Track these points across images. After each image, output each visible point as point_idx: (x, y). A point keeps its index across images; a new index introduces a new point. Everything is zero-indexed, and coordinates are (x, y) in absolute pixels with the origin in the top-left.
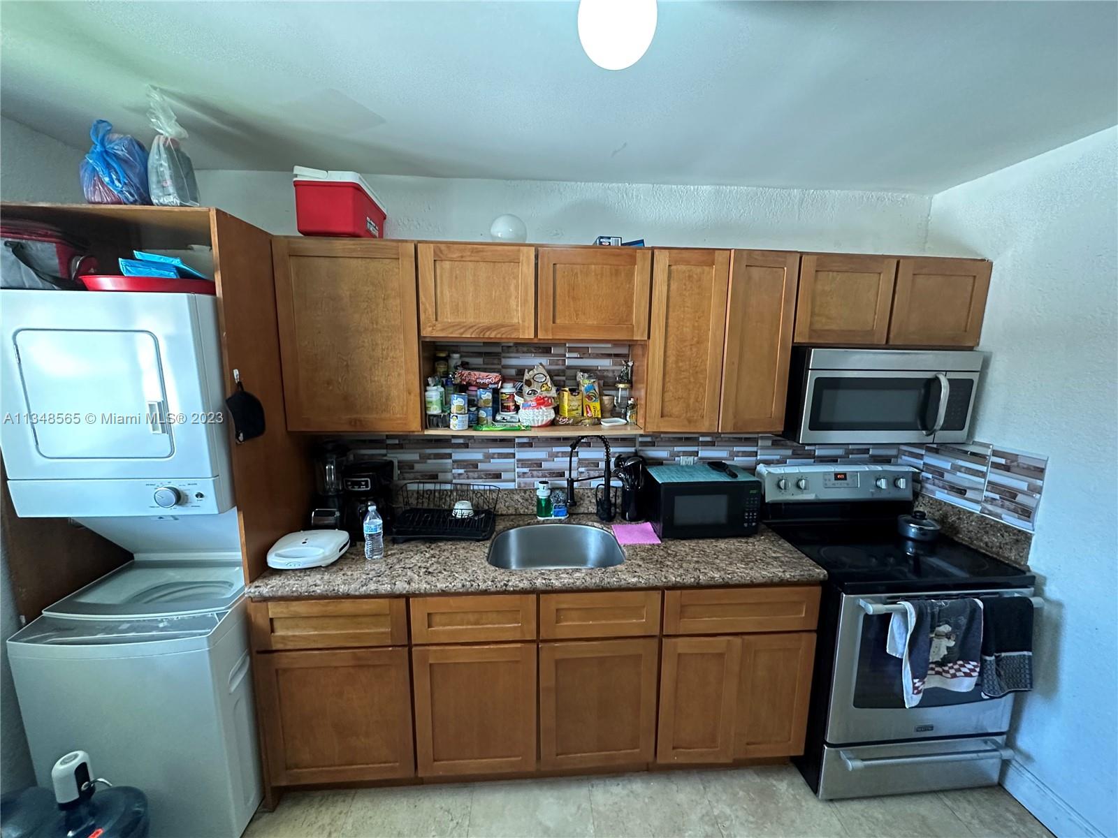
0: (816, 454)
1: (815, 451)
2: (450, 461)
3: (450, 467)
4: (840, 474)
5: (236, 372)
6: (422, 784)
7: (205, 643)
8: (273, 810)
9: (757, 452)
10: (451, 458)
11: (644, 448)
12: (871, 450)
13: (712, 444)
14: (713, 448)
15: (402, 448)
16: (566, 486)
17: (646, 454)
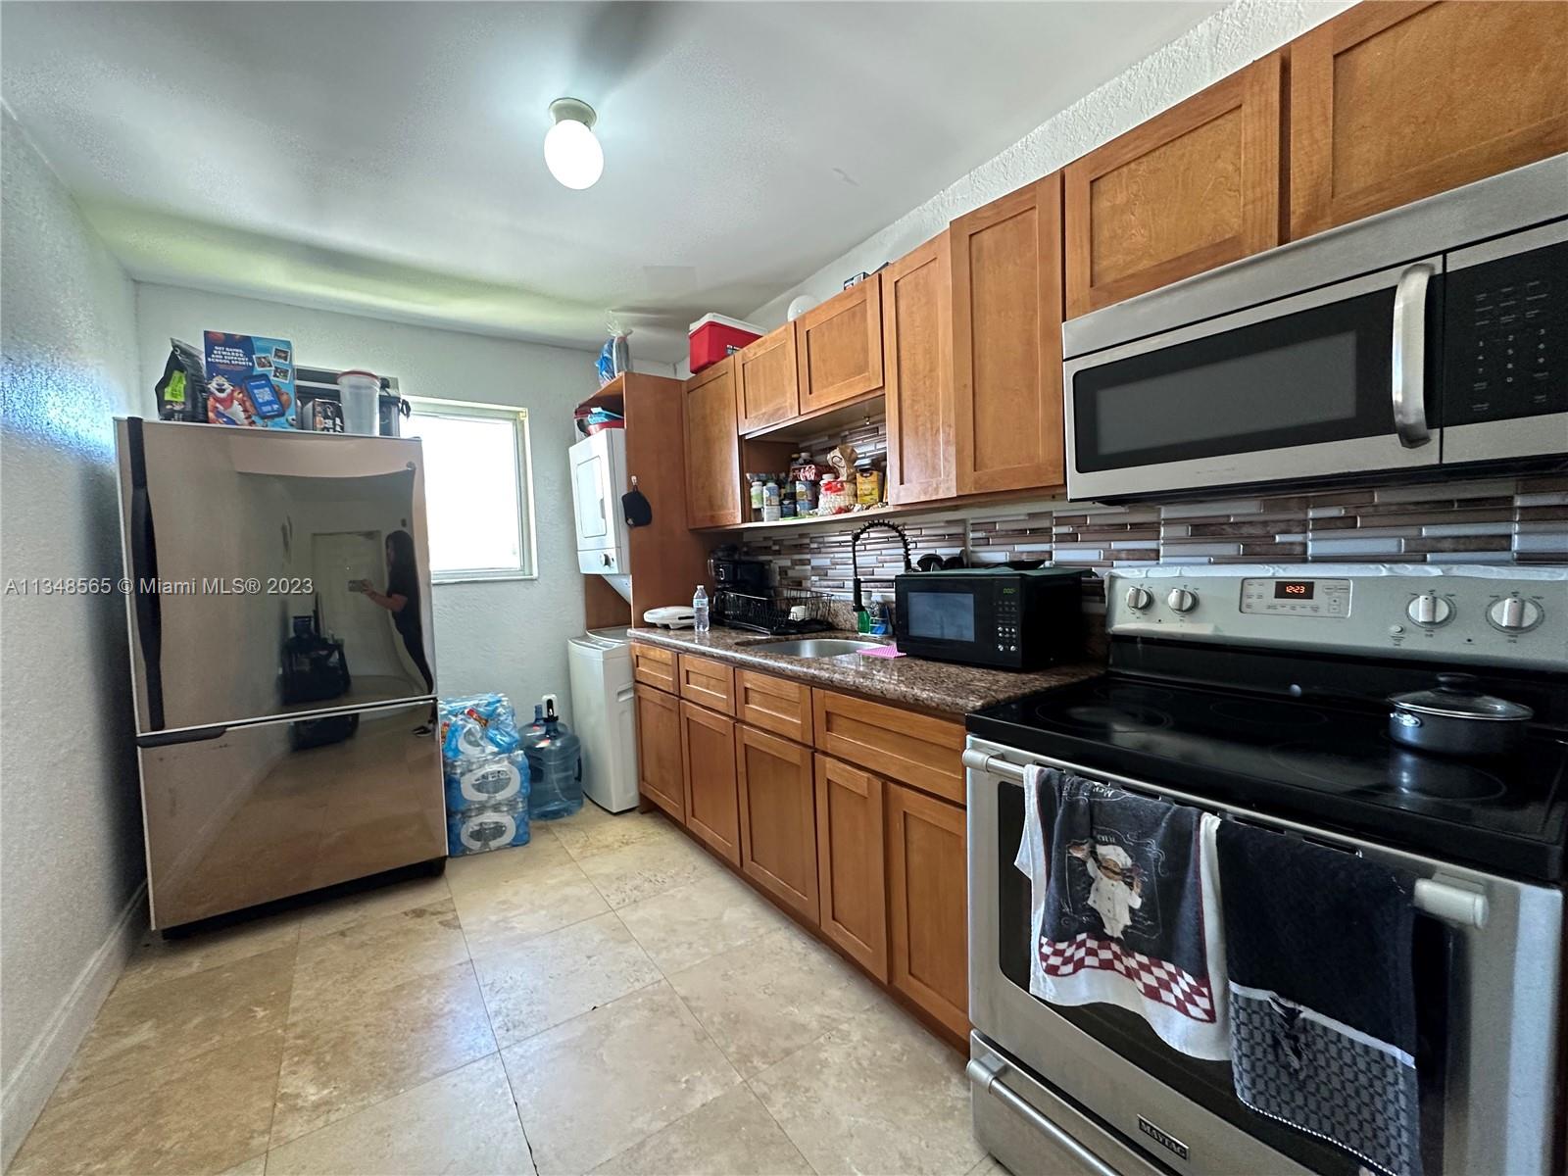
0: (1310, 551)
1: (1305, 545)
2: (809, 567)
3: (809, 574)
4: (1294, 584)
5: (634, 478)
6: (705, 848)
7: (601, 656)
8: (643, 813)
9: (1158, 551)
10: (809, 564)
11: (977, 549)
12: (1516, 538)
13: (1072, 538)
14: (1074, 545)
15: (780, 554)
16: (894, 599)
17: (979, 557)
